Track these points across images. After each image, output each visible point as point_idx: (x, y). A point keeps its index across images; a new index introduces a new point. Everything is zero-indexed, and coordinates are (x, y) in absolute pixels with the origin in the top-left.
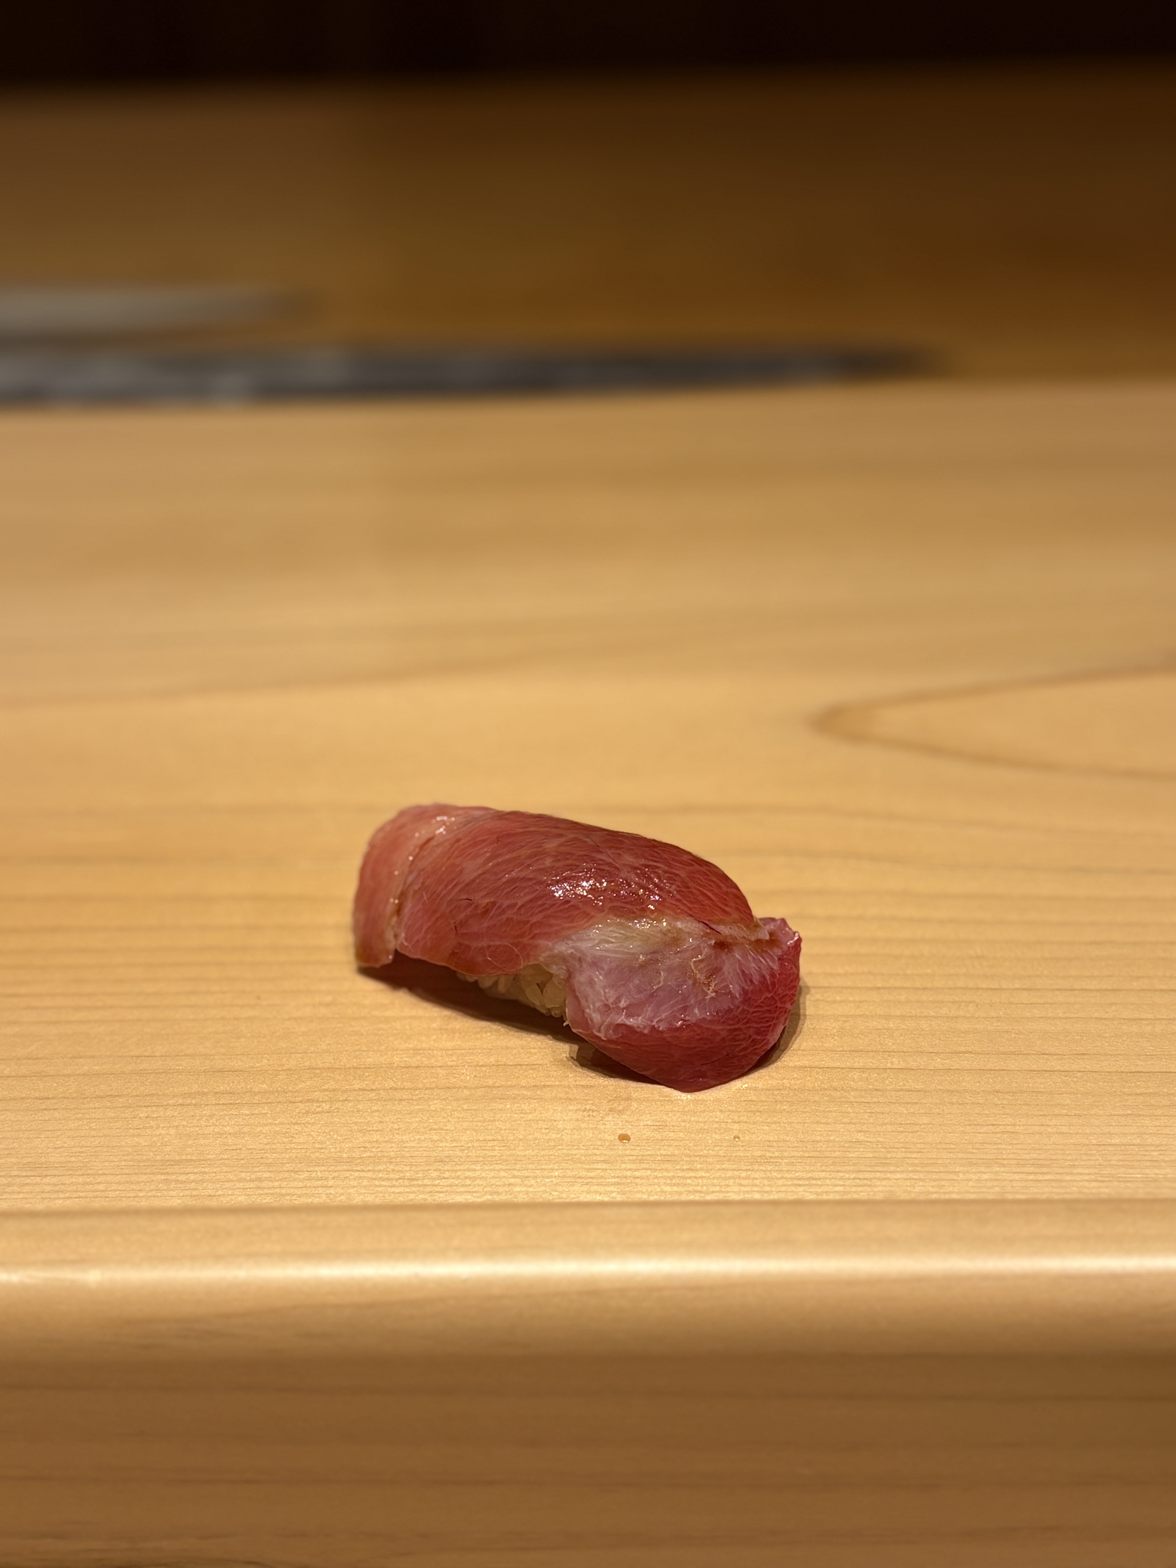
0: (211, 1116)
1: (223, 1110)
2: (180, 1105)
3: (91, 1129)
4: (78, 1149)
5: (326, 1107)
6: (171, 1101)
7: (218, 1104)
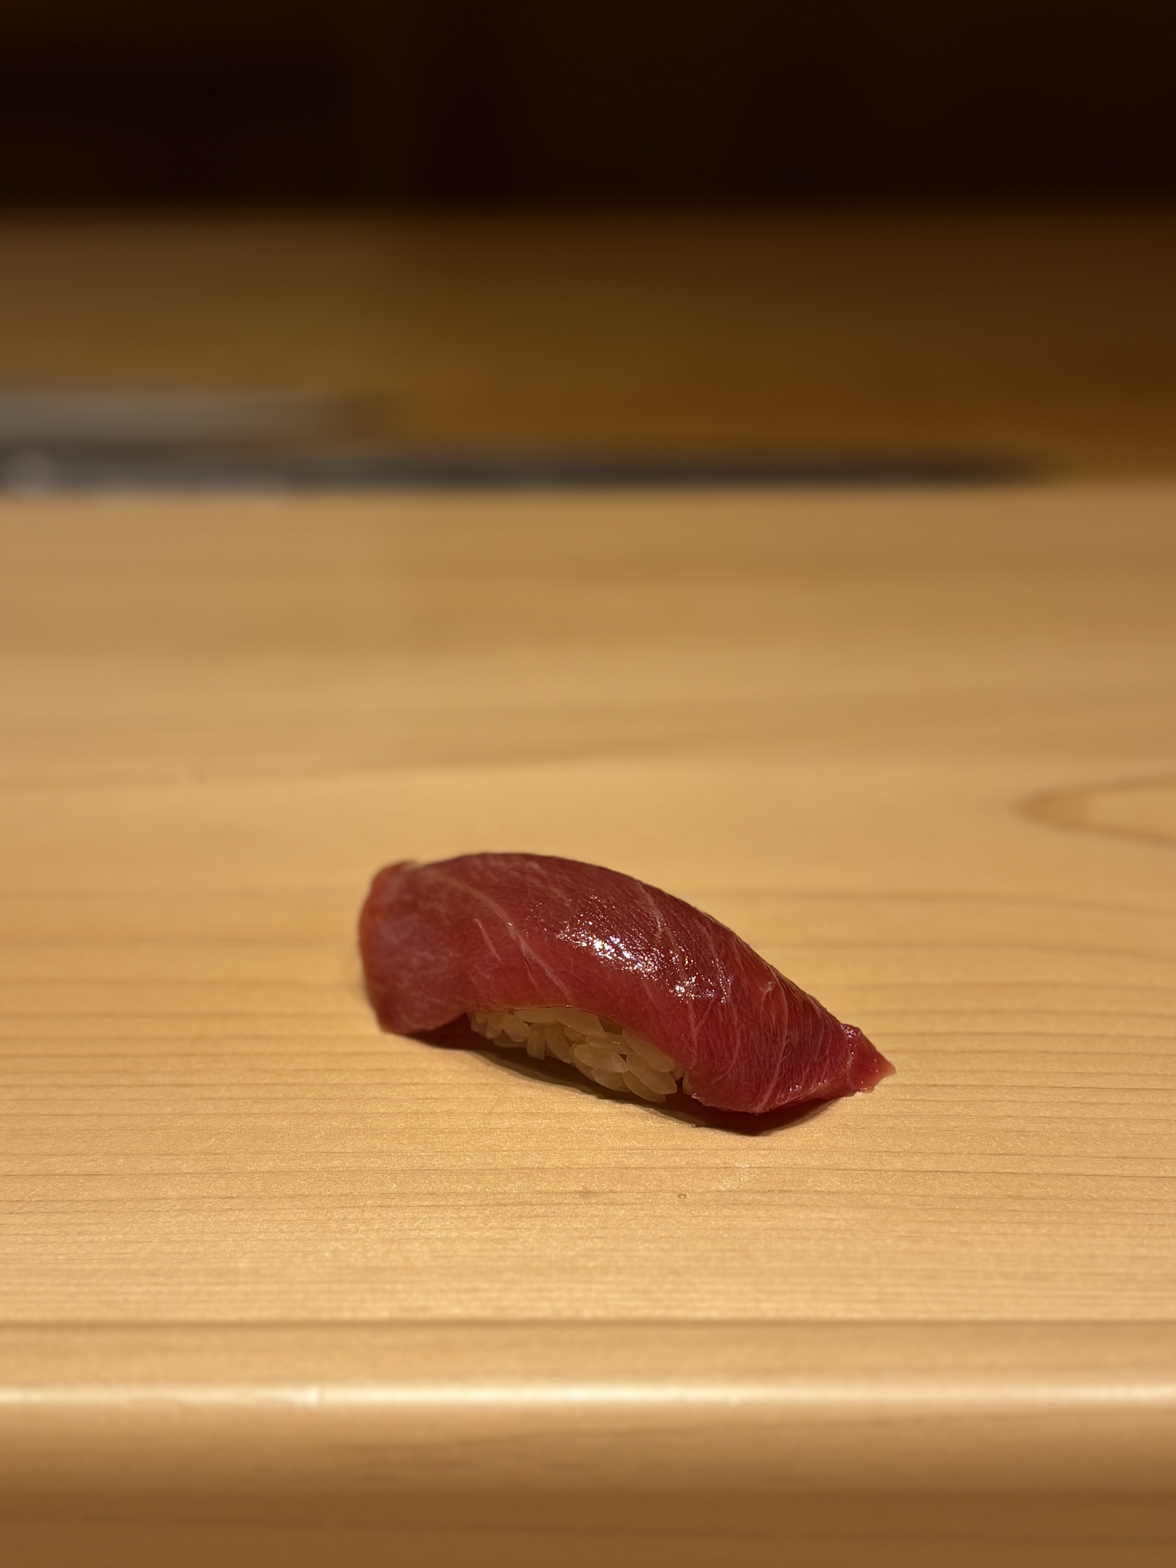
0: (415, 1219)
1: (428, 1213)
2: (379, 1206)
3: (281, 1231)
4: (270, 1254)
5: (541, 1211)
6: (369, 1202)
7: (422, 1206)
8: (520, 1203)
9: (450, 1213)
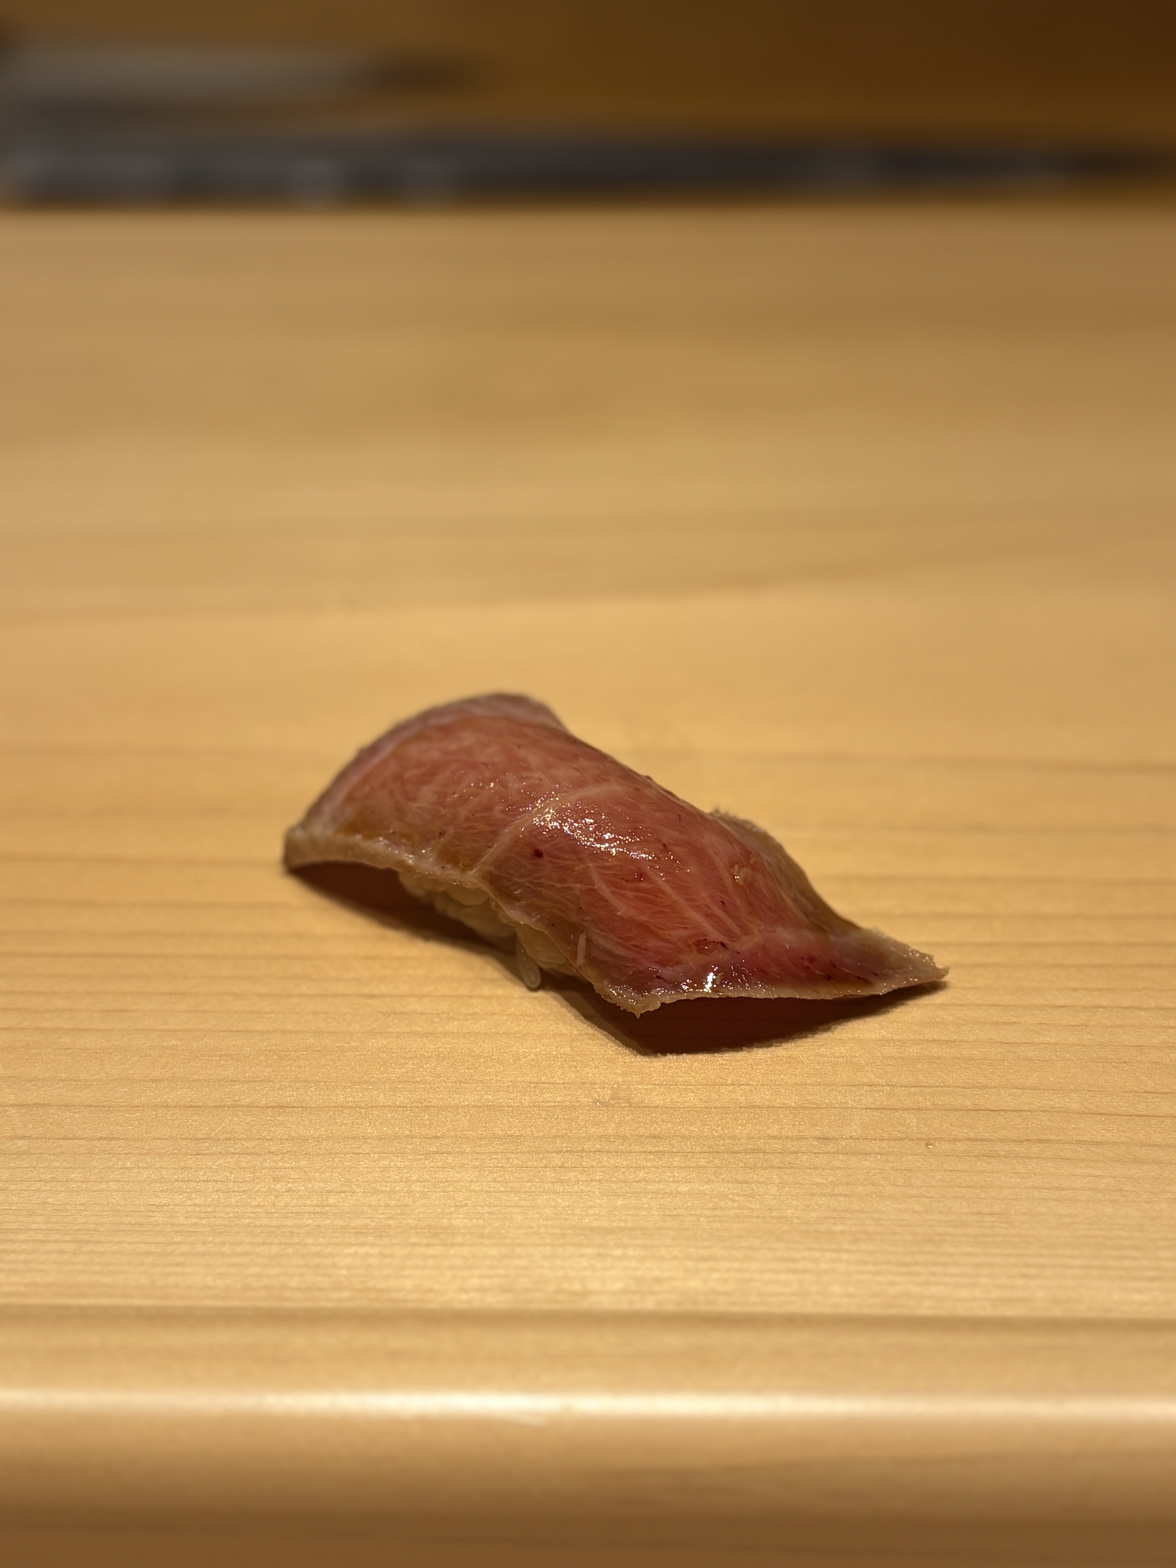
8: (753, 1151)
9: (676, 1161)
